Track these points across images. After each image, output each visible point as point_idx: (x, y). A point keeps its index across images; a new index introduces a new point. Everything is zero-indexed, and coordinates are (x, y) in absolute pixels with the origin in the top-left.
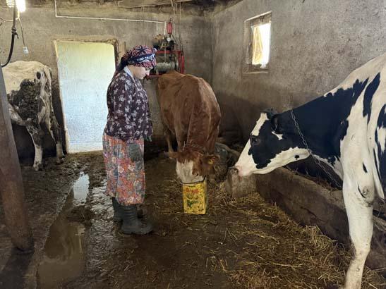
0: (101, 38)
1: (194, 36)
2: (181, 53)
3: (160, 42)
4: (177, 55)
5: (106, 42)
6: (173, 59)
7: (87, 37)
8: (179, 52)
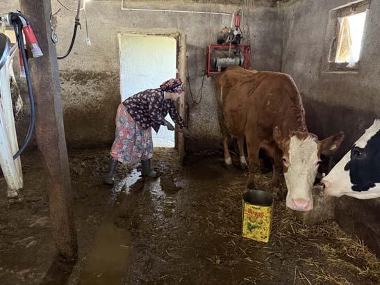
0: (164, 31)
1: (263, 29)
2: (247, 48)
3: (225, 36)
4: (243, 49)
5: (169, 35)
6: (238, 54)
7: (150, 31)
8: (246, 47)
